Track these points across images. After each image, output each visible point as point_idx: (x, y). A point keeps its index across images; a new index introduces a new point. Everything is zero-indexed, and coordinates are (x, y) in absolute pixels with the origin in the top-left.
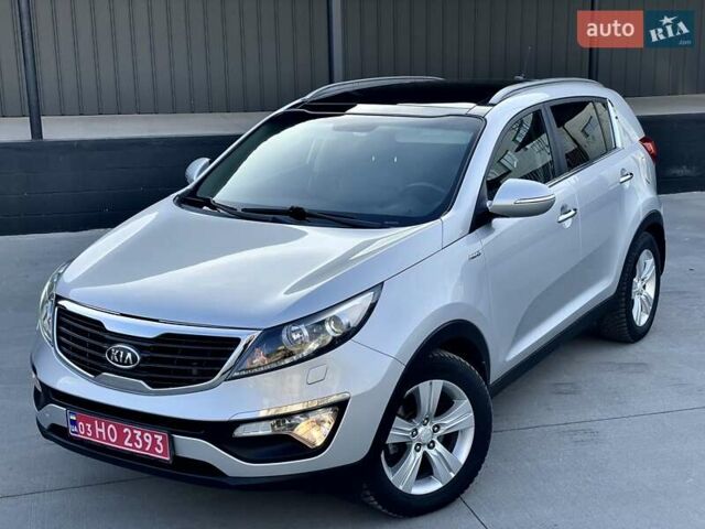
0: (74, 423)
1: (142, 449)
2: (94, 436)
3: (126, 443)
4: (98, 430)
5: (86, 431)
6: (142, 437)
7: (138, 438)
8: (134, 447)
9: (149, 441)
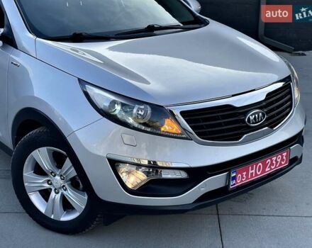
0: (234, 178)
1: (275, 167)
2: (247, 178)
3: (267, 170)
4: (250, 172)
5: (243, 177)
6: (276, 160)
7: (274, 162)
8: (271, 169)
9: (279, 160)
